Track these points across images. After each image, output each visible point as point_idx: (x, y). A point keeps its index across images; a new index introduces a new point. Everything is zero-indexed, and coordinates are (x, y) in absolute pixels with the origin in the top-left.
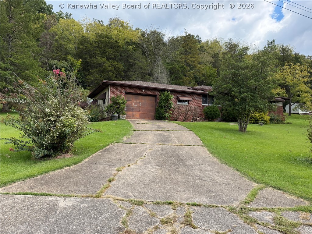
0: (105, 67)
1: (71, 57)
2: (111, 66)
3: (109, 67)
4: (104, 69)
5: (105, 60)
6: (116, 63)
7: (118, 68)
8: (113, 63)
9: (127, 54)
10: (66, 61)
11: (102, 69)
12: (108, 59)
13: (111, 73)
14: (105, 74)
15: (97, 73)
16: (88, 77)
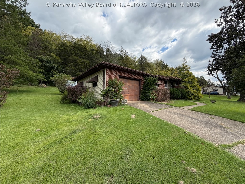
0: (78, 62)
1: (54, 54)
2: (82, 62)
3: (81, 62)
4: (77, 63)
5: (78, 58)
6: (85, 60)
7: (86, 63)
8: (83, 61)
9: (92, 55)
10: (51, 56)
11: (76, 64)
12: (80, 58)
13: (82, 67)
14: (78, 66)
15: (73, 66)
16: (66, 68)
